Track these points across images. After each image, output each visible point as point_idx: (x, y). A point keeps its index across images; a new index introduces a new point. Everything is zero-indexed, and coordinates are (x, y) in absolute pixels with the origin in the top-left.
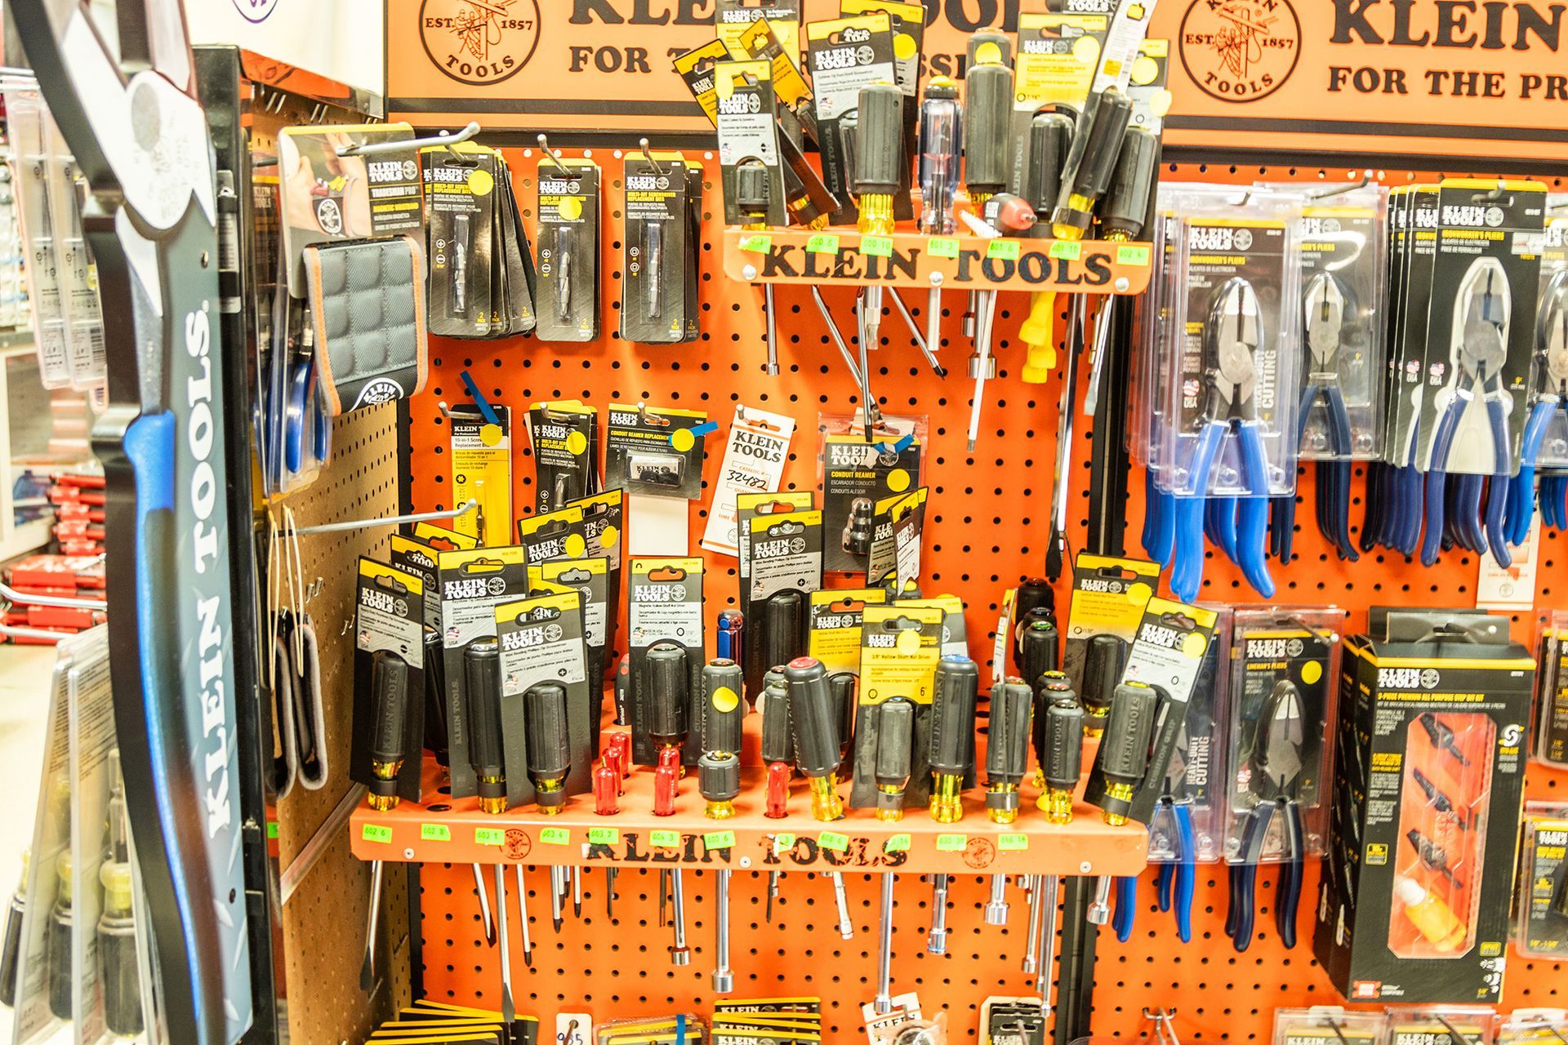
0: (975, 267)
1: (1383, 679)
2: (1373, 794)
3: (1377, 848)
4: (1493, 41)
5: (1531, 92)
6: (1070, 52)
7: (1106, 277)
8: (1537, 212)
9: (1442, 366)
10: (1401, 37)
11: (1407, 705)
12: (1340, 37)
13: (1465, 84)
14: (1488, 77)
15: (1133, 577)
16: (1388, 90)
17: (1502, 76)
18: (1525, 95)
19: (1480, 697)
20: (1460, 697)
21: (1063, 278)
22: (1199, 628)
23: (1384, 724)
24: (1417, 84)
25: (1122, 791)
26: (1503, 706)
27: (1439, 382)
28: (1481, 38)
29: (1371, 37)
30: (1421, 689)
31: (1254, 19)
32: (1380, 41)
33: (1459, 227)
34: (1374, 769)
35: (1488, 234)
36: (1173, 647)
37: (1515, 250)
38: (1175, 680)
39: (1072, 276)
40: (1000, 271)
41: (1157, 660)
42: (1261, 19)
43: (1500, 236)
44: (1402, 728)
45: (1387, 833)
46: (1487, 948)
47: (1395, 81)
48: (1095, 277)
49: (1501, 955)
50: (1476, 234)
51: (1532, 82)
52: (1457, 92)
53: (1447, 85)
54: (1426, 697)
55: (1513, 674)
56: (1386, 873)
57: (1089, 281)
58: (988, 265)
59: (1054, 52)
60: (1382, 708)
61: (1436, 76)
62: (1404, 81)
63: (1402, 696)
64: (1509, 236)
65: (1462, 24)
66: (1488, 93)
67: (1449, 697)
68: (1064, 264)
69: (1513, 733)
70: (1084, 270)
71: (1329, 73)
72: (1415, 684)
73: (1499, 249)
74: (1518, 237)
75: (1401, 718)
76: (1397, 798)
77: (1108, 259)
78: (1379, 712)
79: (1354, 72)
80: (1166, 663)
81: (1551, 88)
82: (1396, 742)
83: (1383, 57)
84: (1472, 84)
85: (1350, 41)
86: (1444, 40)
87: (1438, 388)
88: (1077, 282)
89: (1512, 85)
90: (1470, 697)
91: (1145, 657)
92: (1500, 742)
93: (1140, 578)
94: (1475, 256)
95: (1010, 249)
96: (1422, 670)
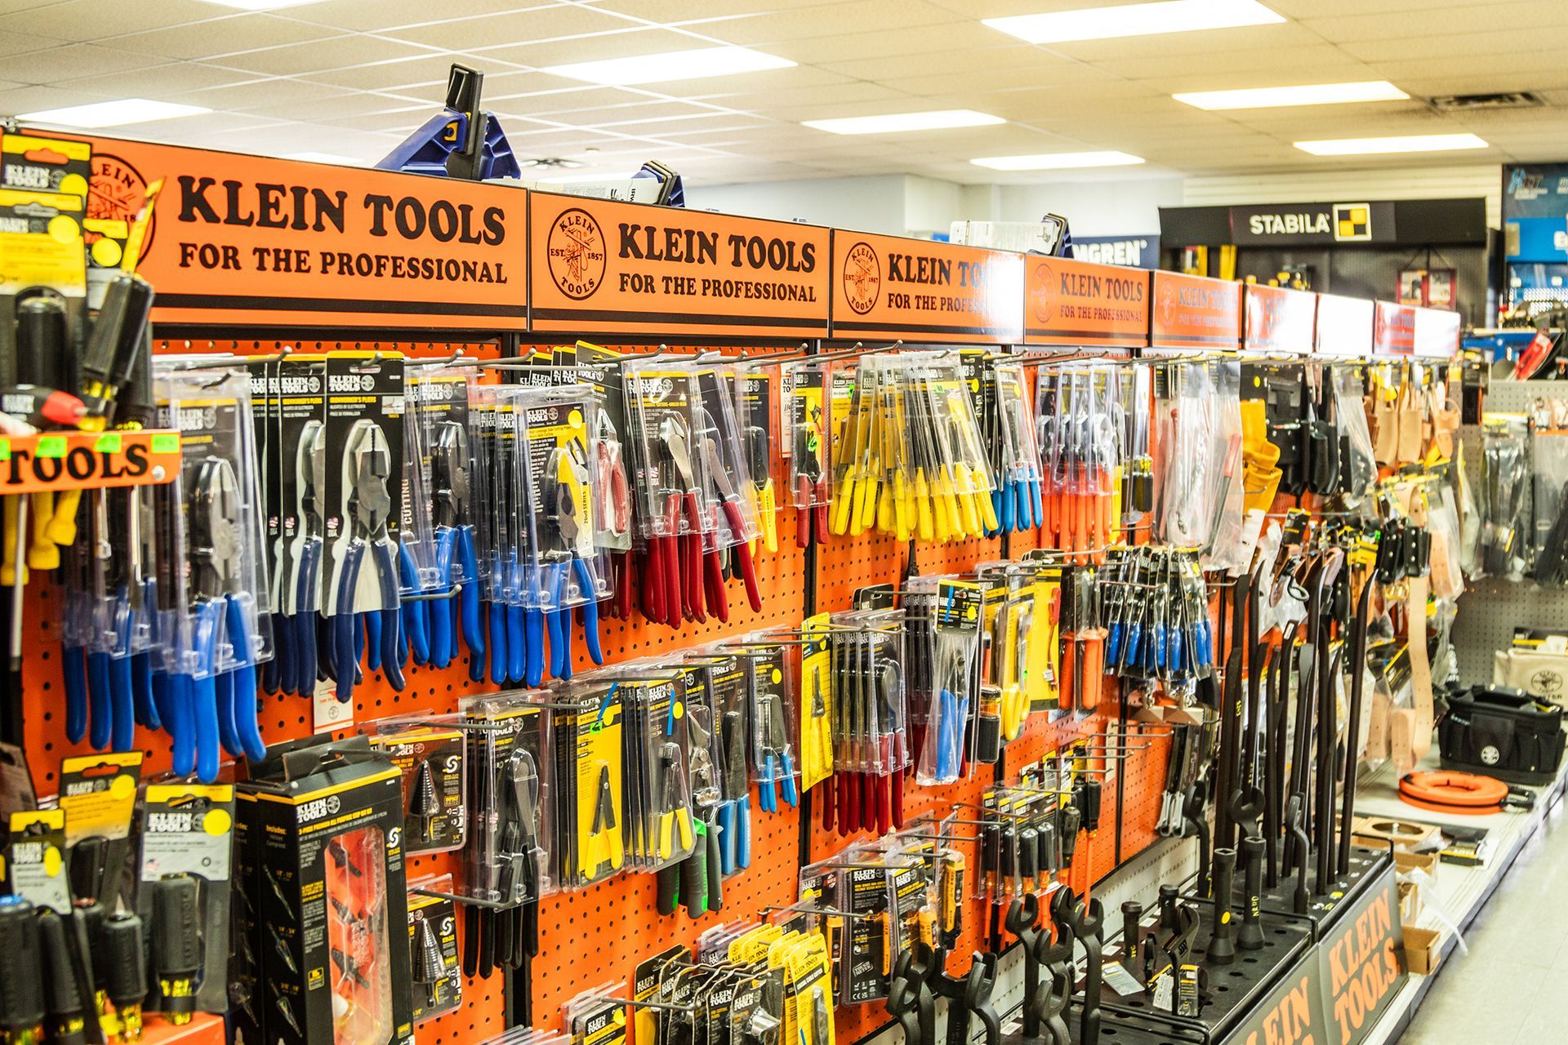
0: (26, 468)
1: (303, 815)
2: (306, 924)
3: (315, 973)
4: (300, 224)
5: (328, 268)
6: (46, 232)
7: (144, 466)
8: (398, 377)
9: (336, 520)
10: (233, 218)
11: (321, 833)
12: (186, 216)
13: (284, 260)
14: (298, 253)
15: (115, 770)
16: (226, 266)
17: (307, 253)
18: (324, 271)
19: (370, 811)
20: (356, 815)
21: (107, 473)
22: (219, 805)
23: (307, 857)
24: (248, 260)
25: (182, 988)
26: (385, 813)
27: (335, 535)
28: (291, 220)
29: (211, 217)
30: (329, 817)
31: (116, 195)
32: (217, 220)
33: (343, 394)
34: (304, 900)
35: (364, 399)
36: (192, 830)
37: (384, 411)
38: (207, 862)
39: (115, 469)
40: (49, 470)
41: (178, 847)
42: (121, 195)
43: (373, 400)
44: (320, 855)
45: (322, 956)
46: (404, 1029)
47: (230, 258)
48: (134, 468)
49: (412, 1033)
50: (354, 400)
51: (329, 259)
52: (277, 269)
53: (269, 261)
54: (333, 822)
55: (388, 783)
56: (325, 992)
57: (131, 474)
58: (37, 463)
59: (30, 231)
60: (304, 842)
61: (261, 252)
62: (238, 258)
63: (317, 827)
64: (379, 399)
65: (276, 205)
66: (299, 270)
67: (348, 817)
68: (106, 457)
69: (395, 835)
70: (125, 463)
71: (179, 249)
72: (324, 813)
73: (373, 412)
74: (386, 400)
75: (318, 847)
76: (324, 921)
77: (144, 448)
78: (302, 846)
79: (199, 247)
80: (191, 849)
81: (342, 264)
82: (317, 872)
83: (221, 235)
84: (287, 260)
85: (194, 219)
86: (265, 222)
87: (335, 539)
88: (119, 475)
89: (315, 262)
90: (363, 813)
91: (162, 847)
92: (389, 845)
93: (121, 770)
94: (354, 419)
95: (57, 445)
96: (327, 798)
